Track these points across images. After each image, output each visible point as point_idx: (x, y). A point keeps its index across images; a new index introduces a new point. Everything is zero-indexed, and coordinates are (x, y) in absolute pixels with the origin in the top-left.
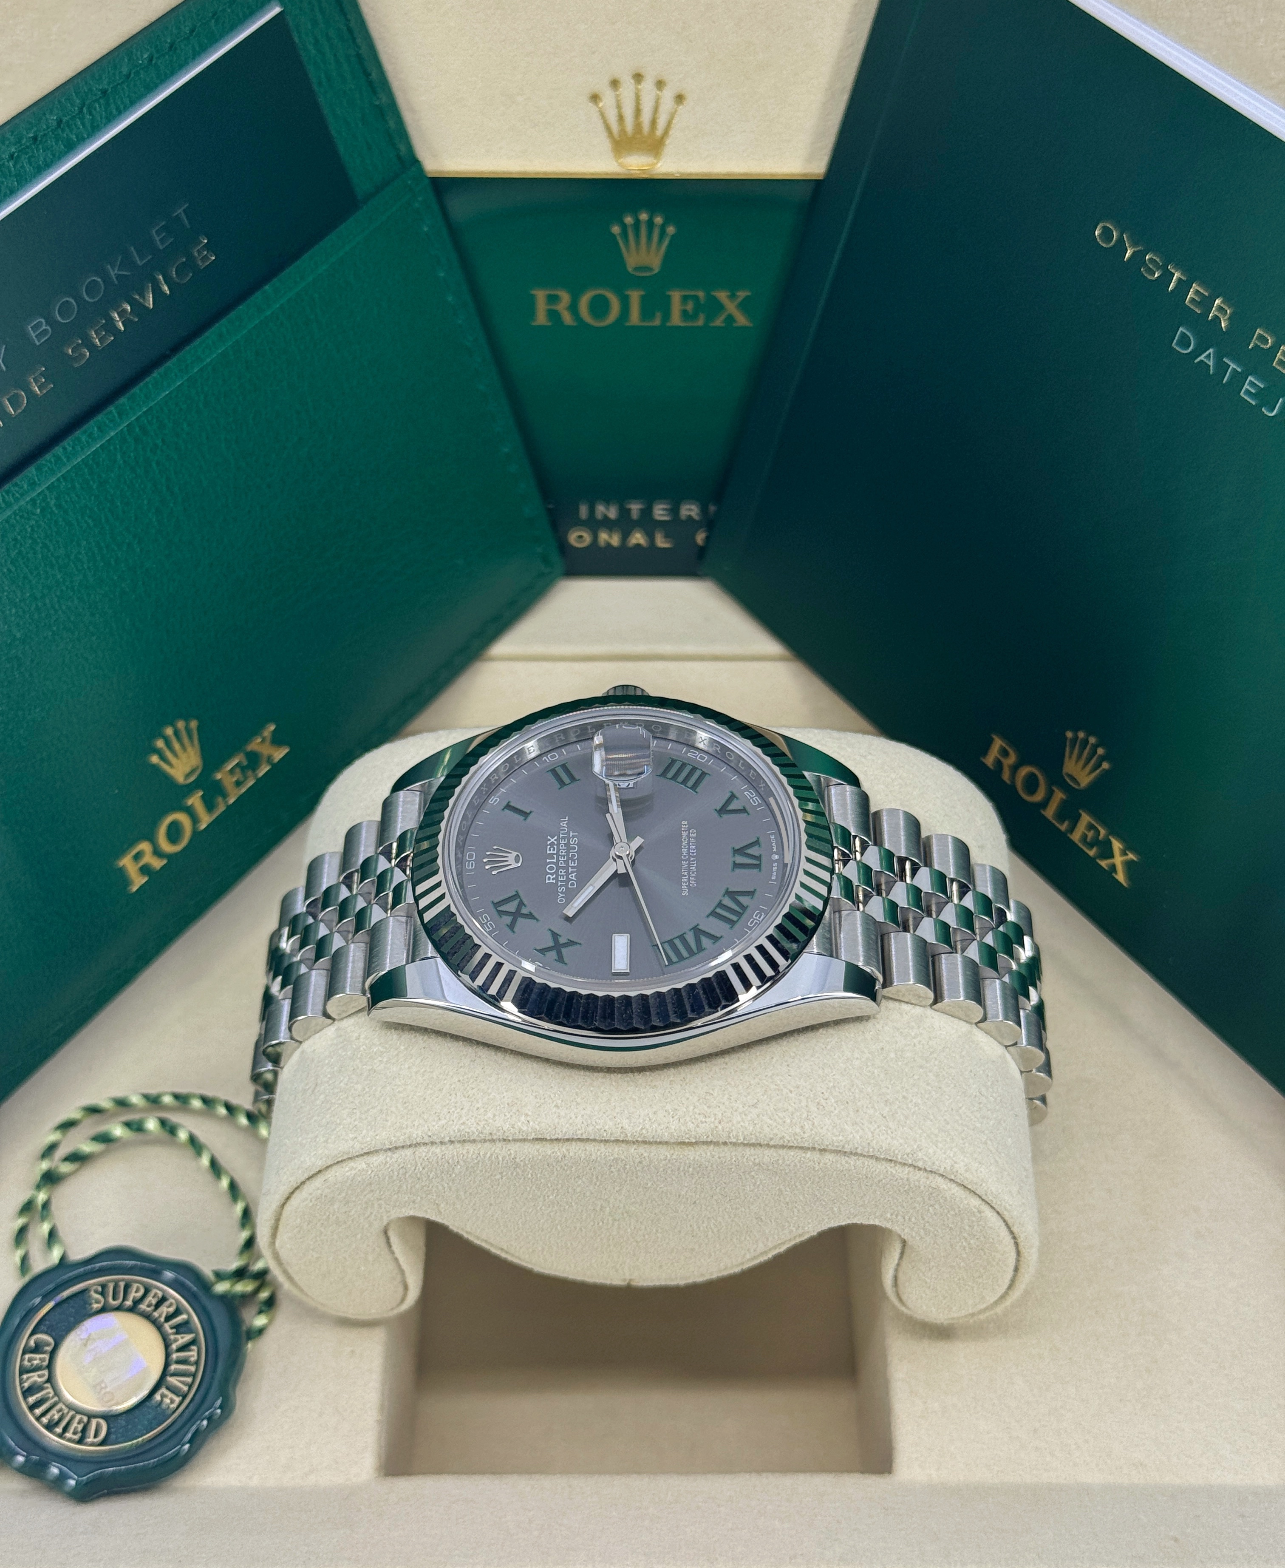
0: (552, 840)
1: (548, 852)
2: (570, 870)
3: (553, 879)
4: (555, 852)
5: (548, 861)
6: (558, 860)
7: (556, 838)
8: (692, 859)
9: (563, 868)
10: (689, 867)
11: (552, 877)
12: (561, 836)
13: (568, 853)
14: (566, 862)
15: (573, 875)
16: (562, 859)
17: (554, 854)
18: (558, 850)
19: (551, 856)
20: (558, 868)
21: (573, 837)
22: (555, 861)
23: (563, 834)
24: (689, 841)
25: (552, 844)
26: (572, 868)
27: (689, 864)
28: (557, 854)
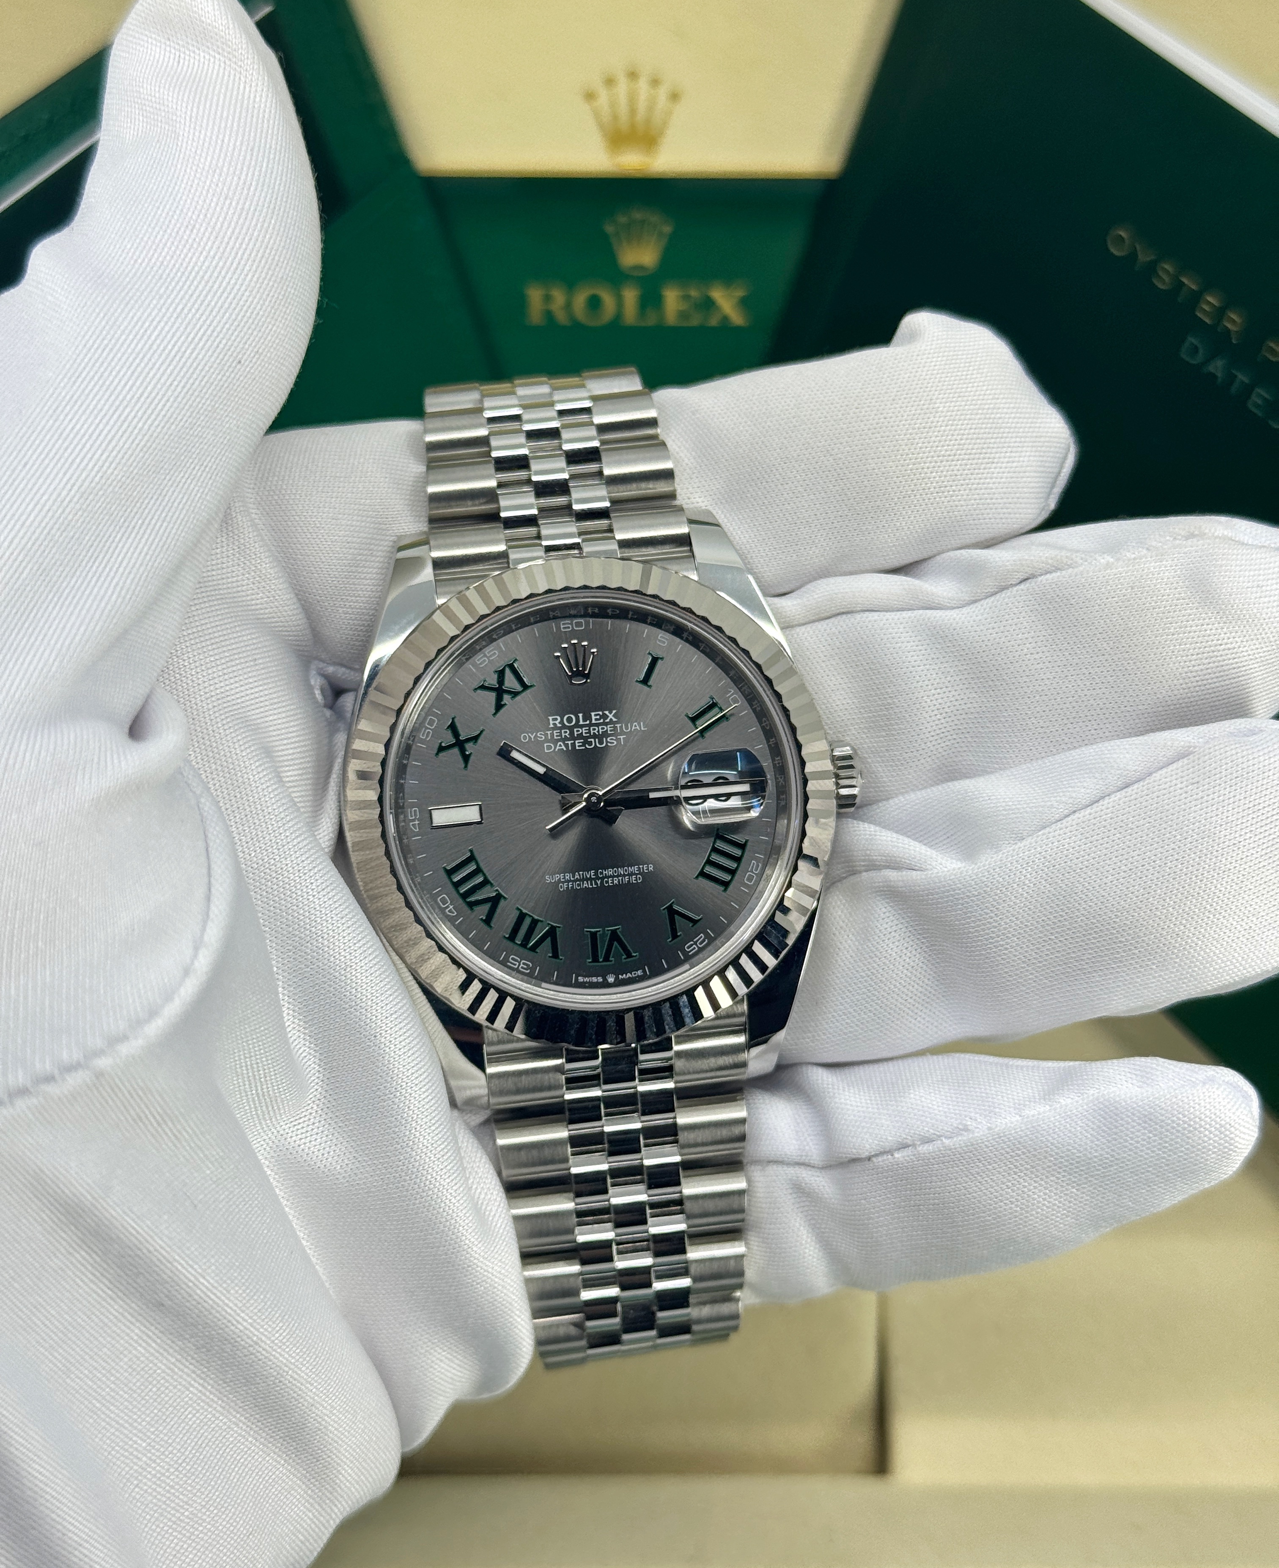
0: (611, 716)
1: (593, 714)
2: (570, 742)
3: (554, 724)
4: (594, 721)
5: (581, 715)
6: (582, 726)
7: (614, 720)
8: (599, 882)
9: (572, 733)
10: (587, 879)
11: (557, 722)
12: (618, 726)
13: (595, 736)
14: (580, 736)
15: (563, 747)
16: (584, 731)
17: (591, 721)
18: (597, 725)
19: (587, 717)
20: (571, 729)
21: (618, 740)
22: (581, 723)
23: (621, 727)
24: (624, 875)
25: (605, 717)
26: (573, 745)
27: (591, 879)
28: (591, 725)
